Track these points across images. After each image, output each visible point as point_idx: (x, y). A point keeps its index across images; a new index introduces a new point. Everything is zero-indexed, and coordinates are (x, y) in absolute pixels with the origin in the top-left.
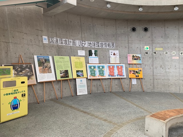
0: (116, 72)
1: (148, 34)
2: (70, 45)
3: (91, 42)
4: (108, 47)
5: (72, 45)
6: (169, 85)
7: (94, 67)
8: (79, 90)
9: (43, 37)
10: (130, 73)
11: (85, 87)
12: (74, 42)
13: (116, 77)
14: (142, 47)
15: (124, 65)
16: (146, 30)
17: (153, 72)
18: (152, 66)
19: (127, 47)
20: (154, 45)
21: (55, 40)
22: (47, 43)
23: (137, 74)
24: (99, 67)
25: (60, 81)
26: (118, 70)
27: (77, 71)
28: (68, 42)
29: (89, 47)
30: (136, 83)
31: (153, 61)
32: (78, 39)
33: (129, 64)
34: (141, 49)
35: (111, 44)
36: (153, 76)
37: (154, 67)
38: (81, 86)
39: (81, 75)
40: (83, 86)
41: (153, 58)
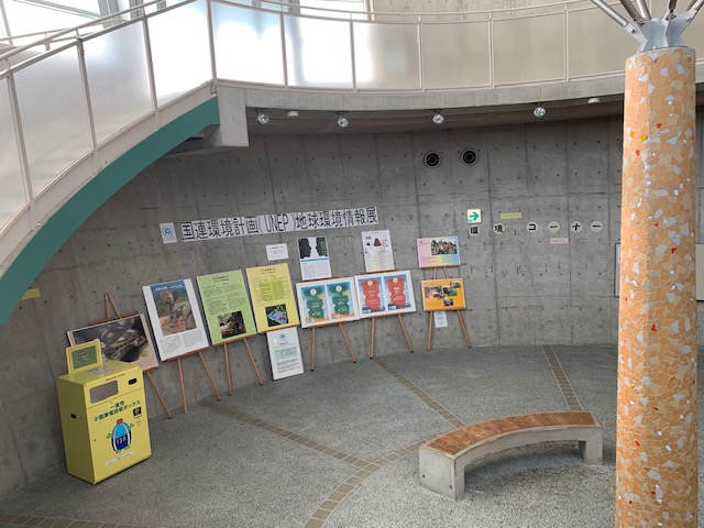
0: (385, 296)
1: (478, 170)
2: (242, 234)
3: (304, 214)
4: (356, 224)
5: (246, 233)
6: (544, 322)
7: (319, 290)
8: (278, 364)
9: (163, 226)
10: (427, 297)
11: (295, 352)
12: (252, 224)
13: (387, 312)
14: (459, 212)
15: (408, 273)
16: (469, 158)
17: (496, 287)
18: (493, 268)
19: (415, 215)
20: (496, 204)
21: (196, 227)
22: (175, 241)
23: (447, 298)
24: (332, 288)
25: (221, 346)
26: (391, 290)
27: (269, 310)
28: (233, 227)
29: (300, 229)
30: (446, 325)
31: (494, 254)
32: (263, 212)
33: (423, 269)
34: (458, 220)
35: (365, 213)
36: (496, 298)
37: (499, 271)
38: (282, 351)
39: (280, 319)
40: (290, 352)
41: (493, 244)
